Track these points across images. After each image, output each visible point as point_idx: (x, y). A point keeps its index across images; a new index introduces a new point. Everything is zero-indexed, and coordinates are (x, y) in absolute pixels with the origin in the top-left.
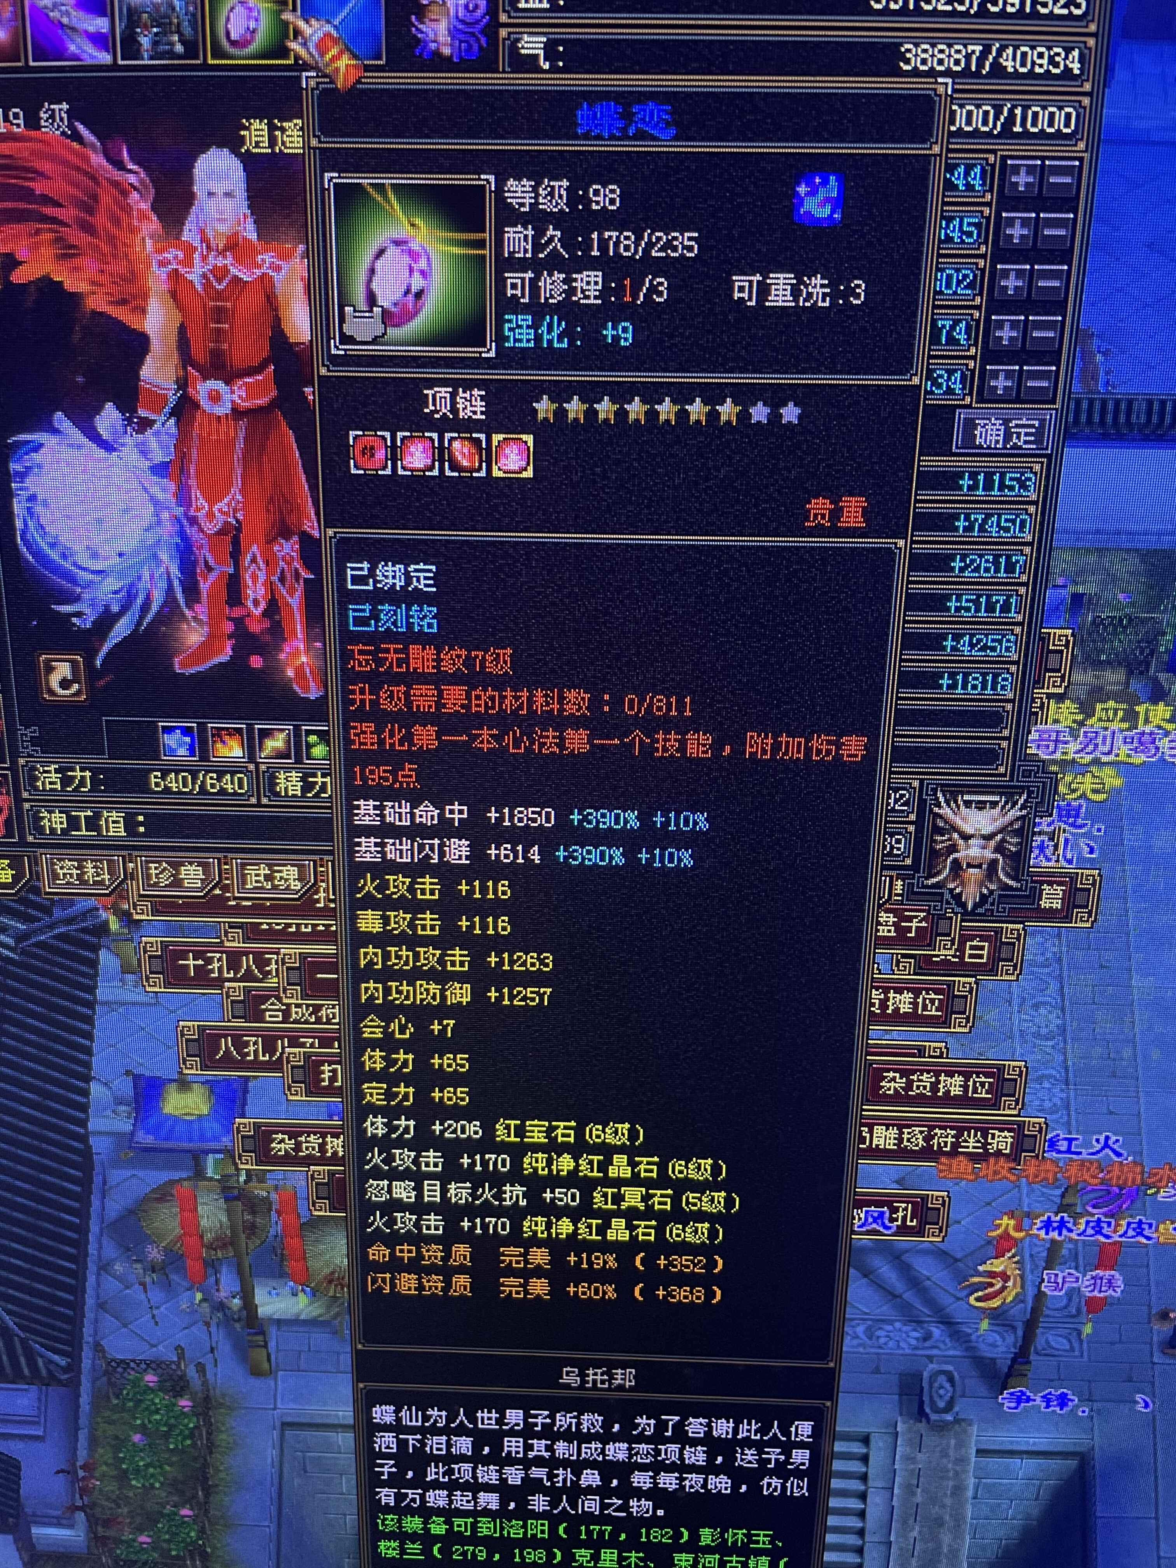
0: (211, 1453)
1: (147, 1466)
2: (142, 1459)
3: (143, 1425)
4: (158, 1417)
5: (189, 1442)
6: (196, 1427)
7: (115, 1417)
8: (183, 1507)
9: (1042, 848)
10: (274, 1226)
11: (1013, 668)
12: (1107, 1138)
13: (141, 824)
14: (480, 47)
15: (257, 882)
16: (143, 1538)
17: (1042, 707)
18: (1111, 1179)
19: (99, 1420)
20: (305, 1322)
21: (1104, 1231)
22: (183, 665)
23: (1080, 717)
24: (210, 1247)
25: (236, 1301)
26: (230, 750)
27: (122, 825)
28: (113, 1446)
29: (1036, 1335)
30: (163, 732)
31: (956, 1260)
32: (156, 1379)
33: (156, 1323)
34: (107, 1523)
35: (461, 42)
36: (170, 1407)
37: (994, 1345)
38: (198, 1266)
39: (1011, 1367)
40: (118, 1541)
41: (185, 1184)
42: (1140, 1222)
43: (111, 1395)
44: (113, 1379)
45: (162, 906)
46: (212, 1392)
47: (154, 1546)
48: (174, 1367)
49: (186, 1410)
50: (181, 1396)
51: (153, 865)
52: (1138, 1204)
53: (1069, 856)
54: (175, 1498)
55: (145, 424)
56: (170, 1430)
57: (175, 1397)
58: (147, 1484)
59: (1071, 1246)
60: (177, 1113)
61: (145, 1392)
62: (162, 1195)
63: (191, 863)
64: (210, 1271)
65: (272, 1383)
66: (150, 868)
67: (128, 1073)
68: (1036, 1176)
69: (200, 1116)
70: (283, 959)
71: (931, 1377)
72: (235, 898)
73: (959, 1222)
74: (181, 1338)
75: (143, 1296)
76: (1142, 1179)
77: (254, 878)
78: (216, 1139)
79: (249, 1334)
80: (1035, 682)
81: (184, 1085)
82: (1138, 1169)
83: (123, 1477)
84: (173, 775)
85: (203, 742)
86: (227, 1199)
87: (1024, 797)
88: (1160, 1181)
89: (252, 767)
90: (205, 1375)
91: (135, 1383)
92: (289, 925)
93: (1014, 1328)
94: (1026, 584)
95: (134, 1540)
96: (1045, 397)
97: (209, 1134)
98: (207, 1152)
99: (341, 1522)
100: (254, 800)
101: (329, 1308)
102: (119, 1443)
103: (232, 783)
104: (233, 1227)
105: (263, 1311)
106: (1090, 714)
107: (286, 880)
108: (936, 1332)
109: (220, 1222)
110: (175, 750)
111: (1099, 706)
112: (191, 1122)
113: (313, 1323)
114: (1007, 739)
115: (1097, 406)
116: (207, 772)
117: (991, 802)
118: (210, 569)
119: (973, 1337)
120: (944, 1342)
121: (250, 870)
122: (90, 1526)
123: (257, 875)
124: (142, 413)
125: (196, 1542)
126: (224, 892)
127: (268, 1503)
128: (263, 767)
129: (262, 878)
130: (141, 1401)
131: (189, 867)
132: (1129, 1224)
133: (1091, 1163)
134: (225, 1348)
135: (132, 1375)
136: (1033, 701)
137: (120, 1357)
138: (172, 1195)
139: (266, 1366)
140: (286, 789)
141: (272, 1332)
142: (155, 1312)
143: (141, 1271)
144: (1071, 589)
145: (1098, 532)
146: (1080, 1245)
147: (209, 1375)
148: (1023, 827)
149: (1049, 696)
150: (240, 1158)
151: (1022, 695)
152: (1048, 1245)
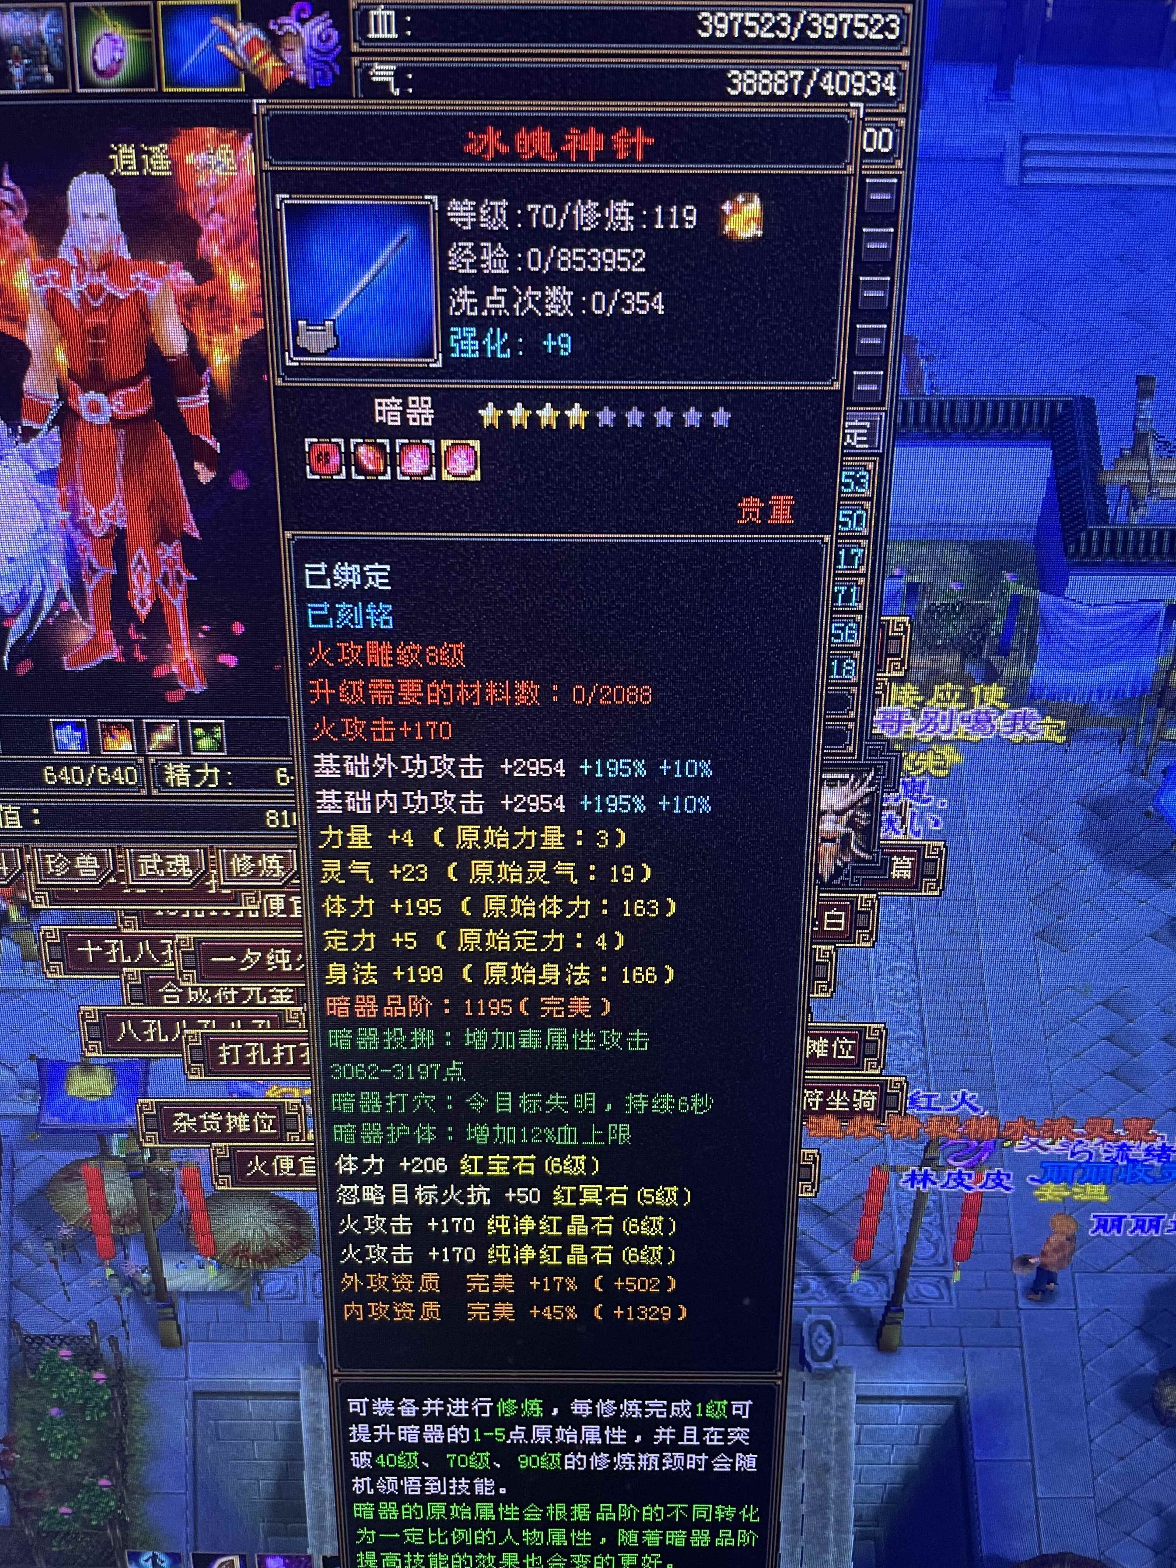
0: (126, 1423)
1: (64, 1438)
2: (60, 1432)
3: (59, 1398)
4: (74, 1390)
5: (104, 1414)
6: (112, 1399)
7: (32, 1392)
8: (101, 1477)
9: (890, 821)
10: (178, 1199)
11: (856, 654)
12: (964, 1094)
13: (37, 816)
14: (334, 75)
15: (150, 870)
16: (64, 1510)
17: (884, 691)
18: (969, 1133)
19: (18, 1395)
20: (213, 1294)
21: (966, 1183)
22: (71, 663)
23: (920, 699)
24: (118, 1223)
25: (146, 1276)
26: (120, 743)
27: (18, 818)
28: (31, 1420)
29: (906, 1284)
30: (55, 728)
31: (830, 1214)
32: (69, 1353)
33: (69, 1299)
34: (28, 1496)
35: (316, 70)
36: (84, 1381)
37: (867, 1295)
38: (108, 1241)
39: (884, 1316)
40: (40, 1513)
41: (92, 1163)
42: (999, 1173)
43: (28, 1370)
44: (29, 1355)
45: (60, 895)
46: (124, 1365)
47: (76, 1516)
48: (87, 1341)
49: (101, 1382)
50: (96, 1369)
51: (49, 856)
52: (996, 1156)
53: (916, 829)
54: (94, 1469)
55: (28, 434)
56: (85, 1403)
57: (89, 1370)
58: (66, 1456)
59: (936, 1198)
60: (81, 1095)
61: (60, 1367)
62: (69, 1174)
63: (86, 854)
64: (119, 1247)
65: (183, 1354)
66: (47, 859)
67: (32, 1057)
68: (900, 1132)
69: (104, 1097)
70: (178, 944)
71: (810, 1328)
72: (130, 886)
73: (829, 1178)
74: (94, 1313)
75: (55, 1273)
76: (998, 1132)
77: (147, 867)
78: (121, 1119)
79: (159, 1307)
80: (878, 667)
81: (87, 1067)
82: (994, 1123)
83: (42, 1451)
84: (65, 769)
85: (94, 737)
86: (132, 1178)
87: (872, 774)
88: (1016, 1133)
89: (141, 760)
90: (117, 1348)
91: (51, 1358)
92: (184, 911)
93: (885, 1278)
94: (864, 575)
95: (55, 1511)
96: (874, 400)
97: (114, 1116)
98: (111, 1132)
99: (256, 1487)
100: (144, 792)
101: (235, 1279)
102: (37, 1417)
103: (123, 775)
104: (139, 1203)
105: (171, 1285)
106: (929, 695)
107: (178, 868)
108: (813, 1284)
109: (127, 1199)
110: (66, 745)
111: (937, 688)
112: (94, 1104)
113: (220, 1294)
114: (854, 720)
115: (923, 406)
116: (98, 765)
117: (841, 780)
118: (94, 571)
119: (848, 1288)
120: (820, 1293)
121: (144, 859)
122: (12, 1499)
123: (149, 864)
124: (25, 423)
125: (115, 1511)
126: (119, 880)
127: (184, 1470)
128: (152, 760)
129: (155, 867)
130: (57, 1375)
131: (84, 858)
132: (988, 1175)
133: (950, 1117)
134: (135, 1321)
135: (48, 1350)
136: (876, 684)
137: (33, 1333)
138: (80, 1175)
139: (176, 1337)
140: (175, 780)
141: (182, 1303)
142: (67, 1288)
143: (52, 1249)
144: (907, 579)
145: (930, 524)
146: (944, 1197)
147: (122, 1348)
148: (871, 803)
149: (891, 679)
150: (144, 1137)
151: (865, 679)
152: (914, 1197)
